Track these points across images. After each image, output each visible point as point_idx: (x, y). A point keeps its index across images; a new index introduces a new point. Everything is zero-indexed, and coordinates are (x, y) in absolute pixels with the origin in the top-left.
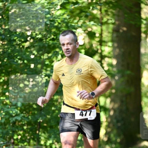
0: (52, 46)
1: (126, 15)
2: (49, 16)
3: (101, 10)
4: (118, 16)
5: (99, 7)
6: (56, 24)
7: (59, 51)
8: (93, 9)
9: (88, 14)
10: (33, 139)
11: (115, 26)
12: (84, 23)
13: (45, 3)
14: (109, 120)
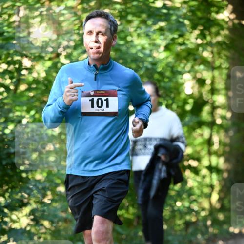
2: (150, 59)
6: (159, 70)
8: (203, 51)
9: (197, 57)
10: (133, 206)
12: (192, 67)
14: (223, 183)
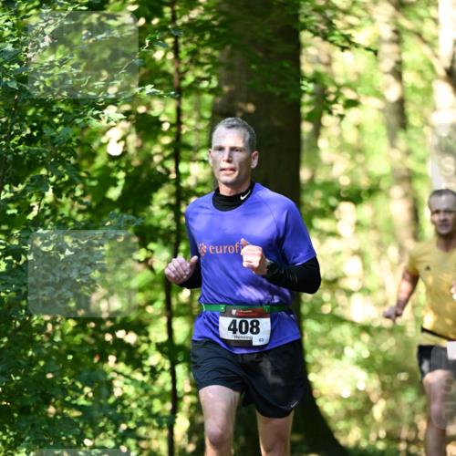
0: (27, 158)
1: (254, 67)
3: (176, 49)
4: (230, 68)
5: (170, 41)
7: (48, 176)
11: (219, 100)
13: (6, 26)
